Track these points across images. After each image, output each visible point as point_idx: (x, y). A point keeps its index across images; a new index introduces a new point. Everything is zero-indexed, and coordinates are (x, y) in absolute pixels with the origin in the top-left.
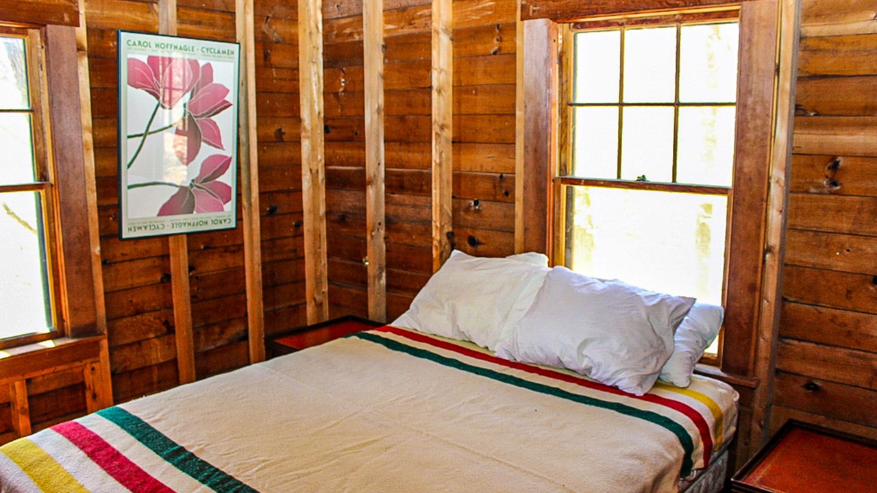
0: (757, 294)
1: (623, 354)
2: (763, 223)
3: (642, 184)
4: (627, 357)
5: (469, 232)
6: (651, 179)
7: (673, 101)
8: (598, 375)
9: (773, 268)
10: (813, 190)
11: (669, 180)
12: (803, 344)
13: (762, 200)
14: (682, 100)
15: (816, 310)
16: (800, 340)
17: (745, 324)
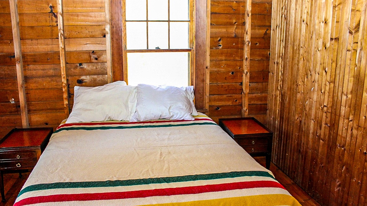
0: (205, 82)
1: (184, 108)
2: (205, 60)
3: (158, 50)
4: (186, 108)
5: (77, 78)
6: (161, 48)
7: (167, 20)
8: (177, 117)
9: (208, 73)
10: (214, 48)
11: (167, 48)
12: (214, 96)
13: (205, 52)
14: (170, 20)
15: (217, 85)
16: (213, 95)
17: (202, 92)
